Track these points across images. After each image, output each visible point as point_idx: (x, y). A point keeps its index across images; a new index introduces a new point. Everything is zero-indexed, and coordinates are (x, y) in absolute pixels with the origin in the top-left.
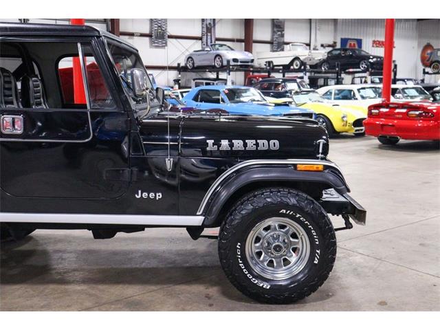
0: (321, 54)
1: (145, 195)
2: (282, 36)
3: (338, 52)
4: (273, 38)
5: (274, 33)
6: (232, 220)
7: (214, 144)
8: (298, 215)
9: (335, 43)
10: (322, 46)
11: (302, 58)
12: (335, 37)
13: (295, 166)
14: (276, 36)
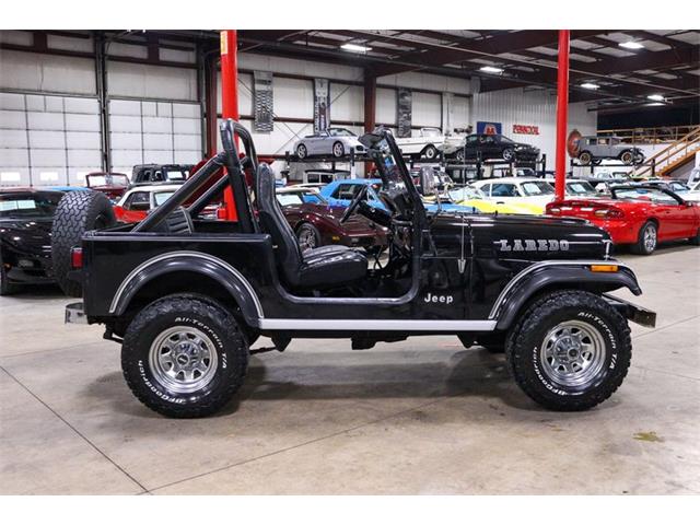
0: (459, 141)
1: (435, 298)
2: (409, 118)
3: (474, 139)
4: (397, 121)
5: (398, 115)
6: (529, 324)
7: (508, 244)
8: (597, 318)
9: (471, 127)
10: (456, 130)
11: (437, 146)
12: (470, 121)
13: (589, 266)
14: (402, 119)
